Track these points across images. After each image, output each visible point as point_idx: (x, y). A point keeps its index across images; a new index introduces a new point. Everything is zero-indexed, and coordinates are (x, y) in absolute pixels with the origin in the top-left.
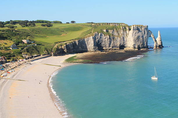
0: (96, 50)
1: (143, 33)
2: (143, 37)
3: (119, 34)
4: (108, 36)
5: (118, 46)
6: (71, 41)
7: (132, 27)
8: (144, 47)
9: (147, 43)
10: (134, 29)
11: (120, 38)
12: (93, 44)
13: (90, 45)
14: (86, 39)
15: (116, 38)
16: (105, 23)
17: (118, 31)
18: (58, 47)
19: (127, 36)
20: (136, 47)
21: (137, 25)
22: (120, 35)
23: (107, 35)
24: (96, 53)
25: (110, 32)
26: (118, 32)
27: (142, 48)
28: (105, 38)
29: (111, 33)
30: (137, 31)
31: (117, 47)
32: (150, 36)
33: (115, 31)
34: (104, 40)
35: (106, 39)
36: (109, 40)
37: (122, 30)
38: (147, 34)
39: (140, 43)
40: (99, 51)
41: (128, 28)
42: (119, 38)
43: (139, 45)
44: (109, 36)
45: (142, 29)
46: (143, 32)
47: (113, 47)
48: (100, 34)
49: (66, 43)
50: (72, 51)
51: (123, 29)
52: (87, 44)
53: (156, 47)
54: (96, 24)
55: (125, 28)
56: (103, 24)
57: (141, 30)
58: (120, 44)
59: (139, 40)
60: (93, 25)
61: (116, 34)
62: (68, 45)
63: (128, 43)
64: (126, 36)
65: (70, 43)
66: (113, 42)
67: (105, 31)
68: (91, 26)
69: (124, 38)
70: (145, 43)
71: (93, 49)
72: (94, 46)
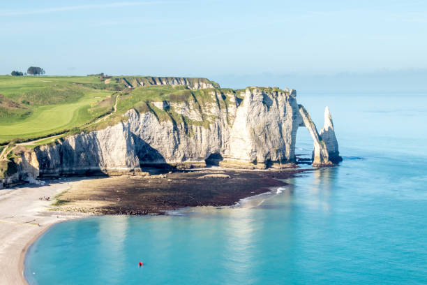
0: (132, 170)
1: (282, 114)
2: (280, 125)
3: (203, 116)
4: (170, 123)
5: (201, 156)
6: (53, 139)
7: (248, 93)
8: (284, 161)
9: (293, 147)
10: (252, 102)
11: (209, 129)
12: (125, 151)
13: (114, 154)
14: (100, 134)
15: (194, 127)
16: (146, 78)
17: (200, 107)
18: (11, 159)
19: (228, 123)
20: (261, 158)
21: (263, 89)
22: (209, 119)
23: (165, 119)
24: (134, 177)
25: (178, 108)
26: (201, 111)
27: (278, 162)
28: (161, 131)
29: (179, 112)
30: (262, 107)
31: (200, 159)
32: (302, 124)
33: (191, 107)
34: (156, 136)
35: (165, 133)
36: (174, 137)
37: (214, 104)
38: (294, 118)
39: (270, 144)
40: (143, 173)
41: (232, 99)
42: (203, 129)
43: (269, 153)
44: (174, 123)
45: (276, 100)
46: (281, 109)
47: (184, 158)
48: (143, 115)
49: (39, 147)
50: (57, 170)
51: (218, 100)
52: (103, 150)
53: (322, 160)
54: (117, 79)
55: (224, 97)
56: (138, 80)
57: (275, 102)
58: (209, 149)
59: (268, 137)
60: (109, 85)
61: (194, 116)
62: (45, 151)
63: (232, 145)
64: (226, 122)
65: (50, 145)
66: (186, 144)
67: (159, 105)
68: (104, 87)
69: (219, 129)
70: (287, 146)
71: (124, 164)
72: (126, 156)
